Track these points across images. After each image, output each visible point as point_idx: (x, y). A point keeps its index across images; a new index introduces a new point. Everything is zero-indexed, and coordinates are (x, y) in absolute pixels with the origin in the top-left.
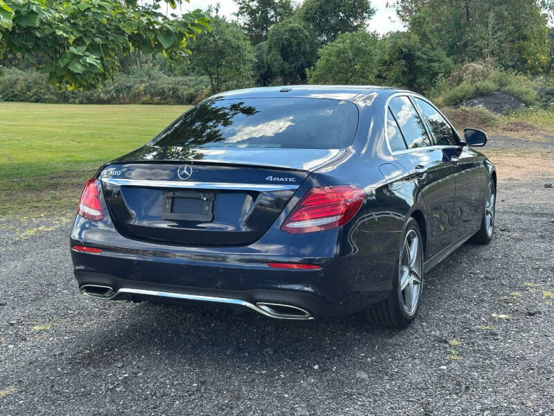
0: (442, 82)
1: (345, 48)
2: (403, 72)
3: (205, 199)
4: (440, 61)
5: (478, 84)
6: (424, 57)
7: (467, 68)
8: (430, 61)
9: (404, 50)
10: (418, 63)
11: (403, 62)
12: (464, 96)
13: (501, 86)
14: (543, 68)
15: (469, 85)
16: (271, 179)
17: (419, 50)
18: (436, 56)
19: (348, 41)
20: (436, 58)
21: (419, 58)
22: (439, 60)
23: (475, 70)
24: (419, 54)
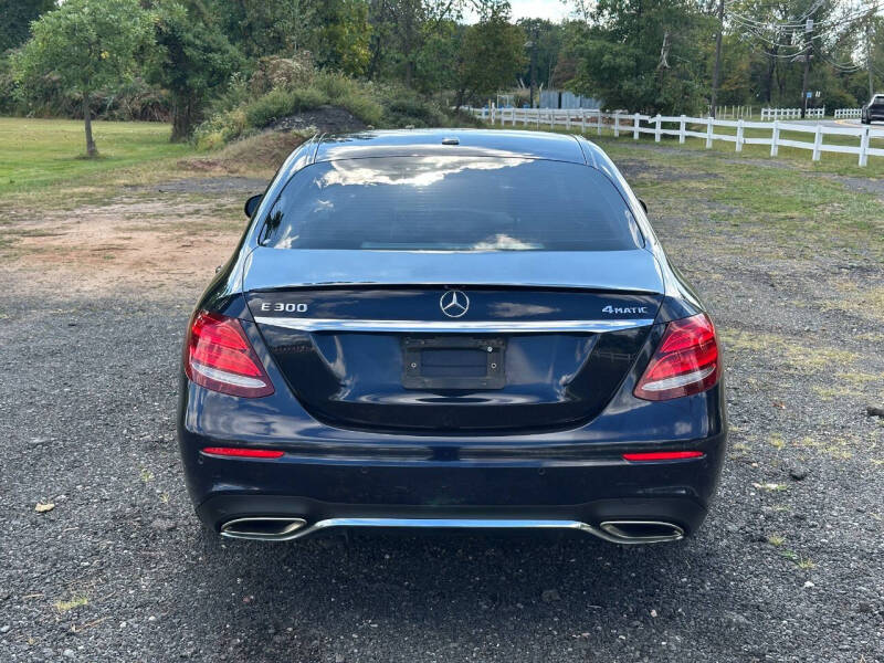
0: (237, 85)
1: (82, 23)
2: (166, 66)
3: (490, 349)
4: (224, 52)
5: (299, 91)
6: (198, 42)
7: (277, 67)
8: (208, 49)
9: (164, 29)
10: (189, 52)
11: (165, 49)
12: (280, 110)
13: (331, 96)
14: (363, 67)
15: (285, 93)
16: (611, 311)
17: (187, 31)
18: (214, 41)
19: (86, 10)
20: (214, 46)
21: (190, 44)
22: (220, 50)
23: (290, 68)
24: (189, 36)
